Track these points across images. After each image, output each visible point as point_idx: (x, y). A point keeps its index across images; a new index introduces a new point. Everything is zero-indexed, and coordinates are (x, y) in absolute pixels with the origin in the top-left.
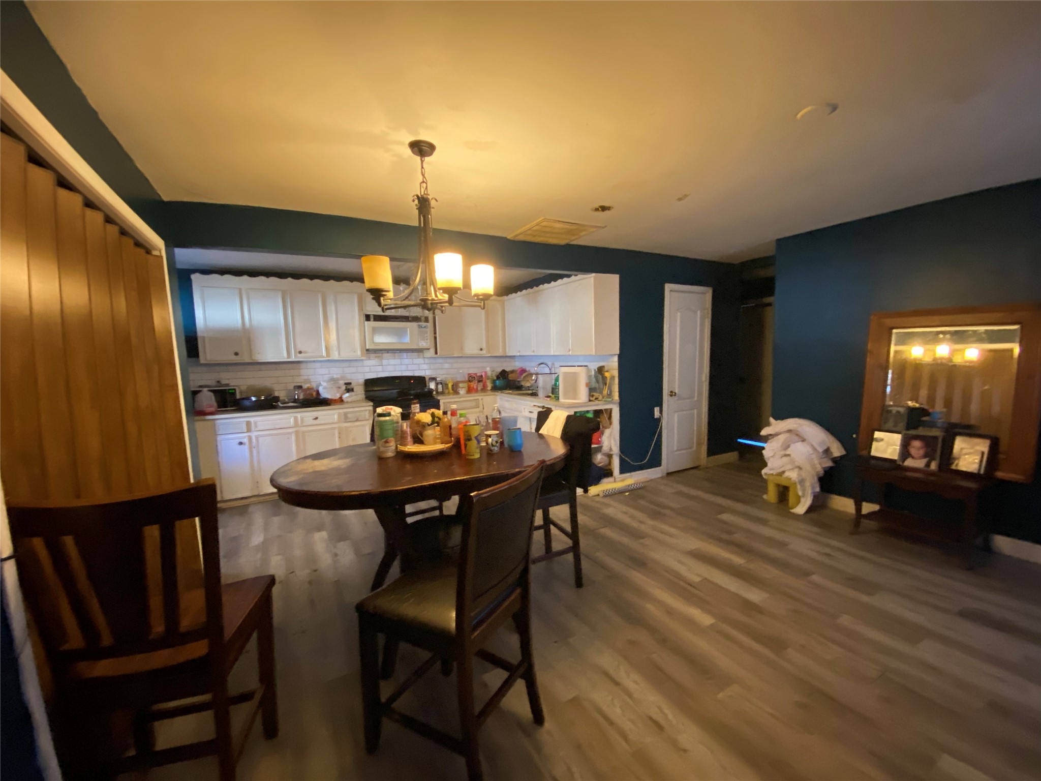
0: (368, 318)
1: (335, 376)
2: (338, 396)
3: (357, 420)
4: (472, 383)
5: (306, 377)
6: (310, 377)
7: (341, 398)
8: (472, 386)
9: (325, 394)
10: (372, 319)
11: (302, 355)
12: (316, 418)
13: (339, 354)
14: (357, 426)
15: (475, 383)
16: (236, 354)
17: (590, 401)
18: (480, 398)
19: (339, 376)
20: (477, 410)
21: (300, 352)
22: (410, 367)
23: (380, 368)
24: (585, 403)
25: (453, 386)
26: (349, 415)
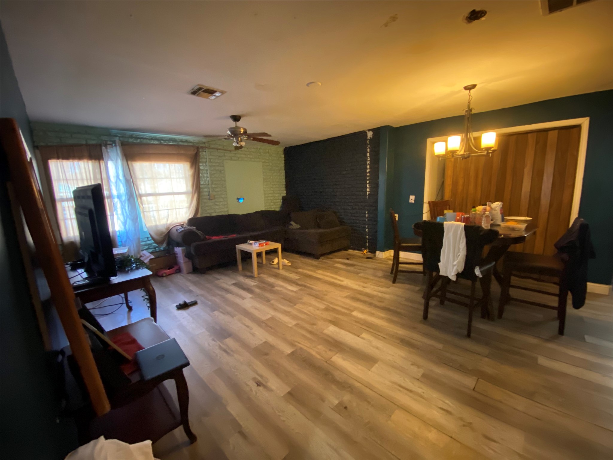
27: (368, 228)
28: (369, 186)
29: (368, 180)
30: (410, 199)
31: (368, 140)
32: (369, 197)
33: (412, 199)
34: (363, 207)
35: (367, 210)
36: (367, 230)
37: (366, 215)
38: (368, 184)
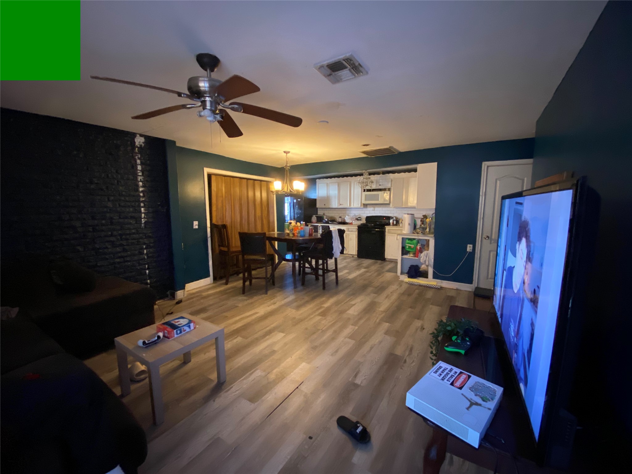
1: (356, 214)
2: (351, 222)
3: (352, 232)
5: (349, 213)
7: (352, 223)
9: (347, 221)
10: (366, 191)
11: (341, 206)
13: (353, 205)
14: (352, 234)
16: (325, 205)
17: (413, 233)
19: (358, 214)
21: (341, 205)
22: (387, 212)
23: (373, 212)
24: (408, 234)
26: (350, 229)
27: (148, 269)
28: (145, 210)
29: (142, 202)
30: (194, 225)
31: (137, 147)
32: (145, 226)
33: (196, 224)
34: (137, 241)
35: (145, 244)
36: (147, 271)
37: (144, 251)
38: (142, 207)
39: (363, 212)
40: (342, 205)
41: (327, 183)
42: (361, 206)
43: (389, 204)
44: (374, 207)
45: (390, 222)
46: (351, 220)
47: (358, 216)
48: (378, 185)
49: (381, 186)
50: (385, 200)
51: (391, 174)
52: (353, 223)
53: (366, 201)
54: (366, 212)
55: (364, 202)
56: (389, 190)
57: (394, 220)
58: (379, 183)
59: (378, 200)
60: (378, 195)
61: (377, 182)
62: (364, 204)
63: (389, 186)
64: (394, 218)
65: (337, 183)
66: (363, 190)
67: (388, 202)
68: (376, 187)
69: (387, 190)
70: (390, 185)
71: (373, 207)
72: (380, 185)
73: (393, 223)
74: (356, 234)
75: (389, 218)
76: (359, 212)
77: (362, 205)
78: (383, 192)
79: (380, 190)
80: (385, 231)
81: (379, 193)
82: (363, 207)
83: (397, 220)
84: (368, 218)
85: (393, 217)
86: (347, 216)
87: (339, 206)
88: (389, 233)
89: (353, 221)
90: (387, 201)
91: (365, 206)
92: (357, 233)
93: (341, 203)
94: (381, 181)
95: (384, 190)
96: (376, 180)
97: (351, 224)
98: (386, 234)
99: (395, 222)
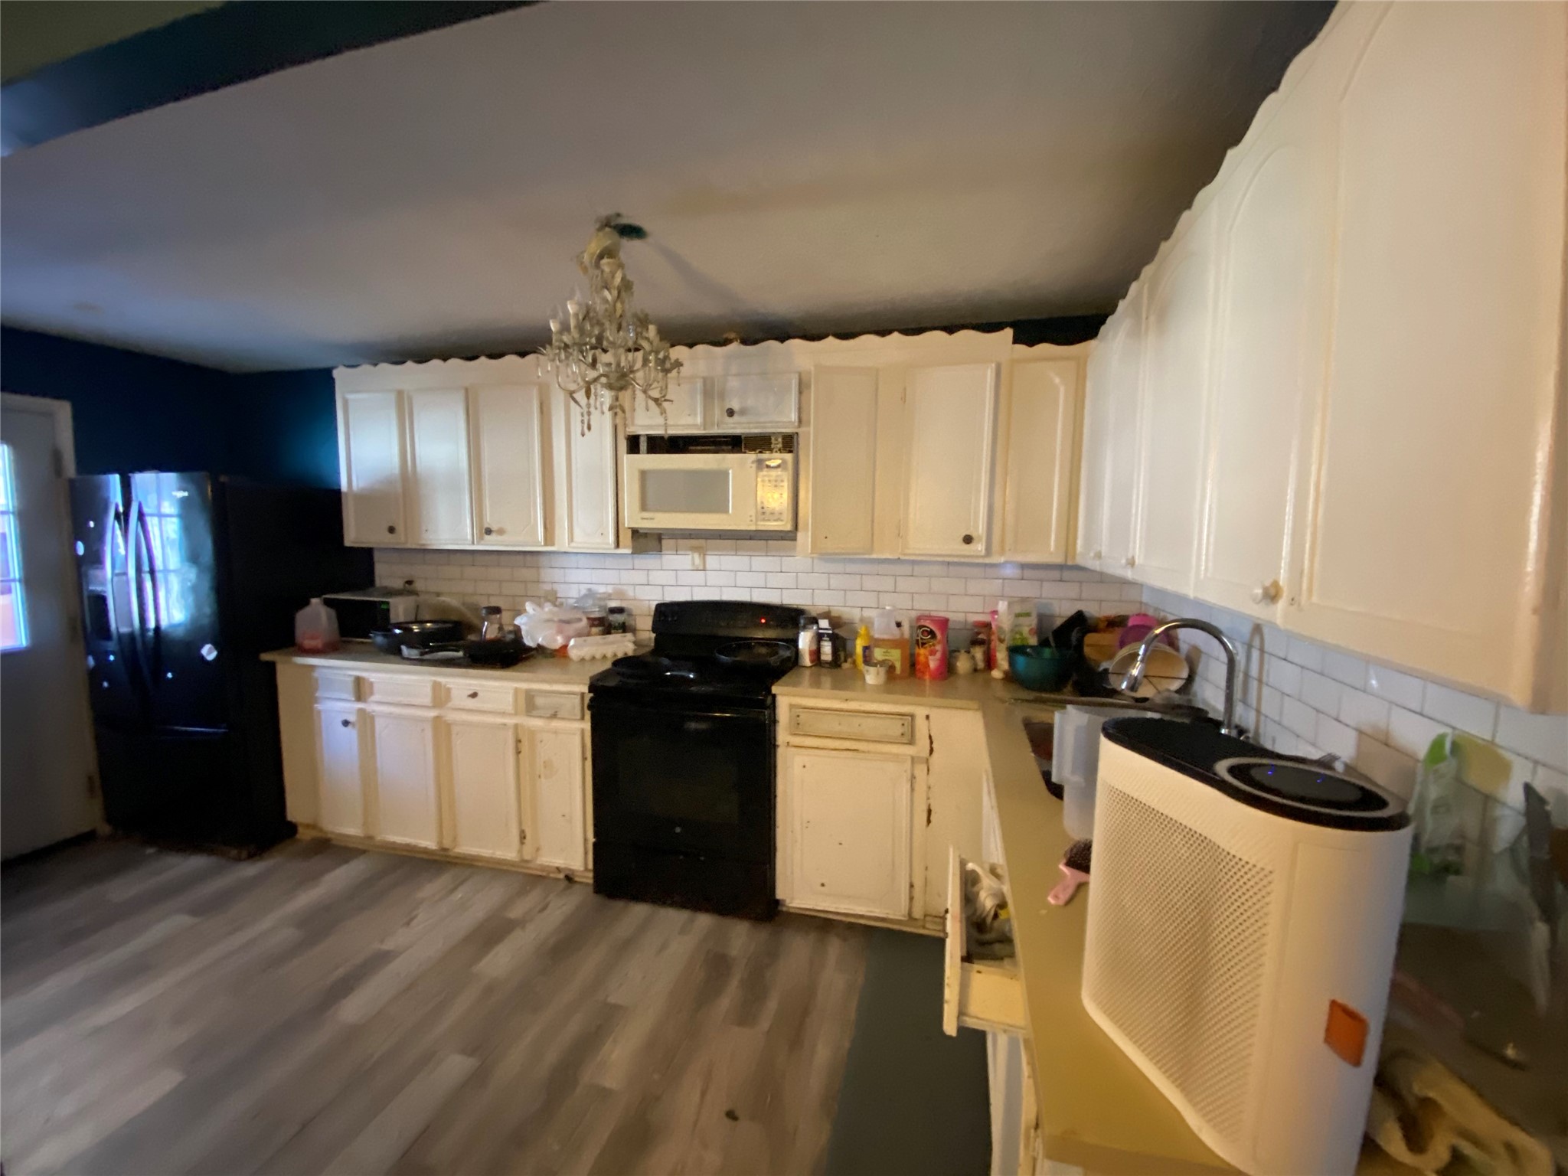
0: (633, 444)
2: (560, 641)
4: (922, 651)
5: (547, 587)
6: (556, 587)
7: (565, 647)
8: (922, 659)
9: (531, 638)
10: (643, 445)
11: (493, 537)
12: (474, 695)
13: (571, 539)
14: (556, 732)
15: (933, 653)
16: (392, 530)
18: (920, 712)
20: (909, 750)
21: (489, 531)
23: (698, 577)
25: (866, 649)
26: (540, 701)
39: (639, 577)
40: (501, 532)
41: (400, 394)
42: (618, 545)
43: (790, 536)
44: (703, 552)
45: (801, 645)
46: (560, 632)
47: (609, 597)
48: (718, 413)
49: (736, 418)
50: (763, 513)
51: (797, 346)
52: (574, 654)
53: (646, 515)
54: (658, 577)
55: (633, 518)
56: (789, 443)
57: (819, 637)
58: (722, 396)
59: (724, 510)
60: (720, 477)
61: (711, 392)
62: (635, 532)
63: (781, 418)
64: (824, 623)
65: (461, 396)
66: (623, 445)
67: (786, 525)
68: (705, 425)
69: (777, 443)
70: (794, 417)
71: (694, 549)
72: (731, 413)
73: (816, 653)
74: (583, 731)
75: (791, 618)
76: (611, 576)
77: (626, 537)
78: (751, 457)
79: (734, 443)
80: (774, 721)
81: (723, 466)
82: (629, 551)
83: (840, 632)
84: (667, 614)
85: (814, 614)
86: (529, 607)
87: (481, 538)
88: (797, 728)
89: (568, 639)
90: (774, 515)
91: (646, 541)
92: (587, 726)
93: (489, 521)
94: (733, 383)
95: (759, 443)
96: (705, 380)
97: (562, 652)
98: (782, 735)
99: (827, 648)
